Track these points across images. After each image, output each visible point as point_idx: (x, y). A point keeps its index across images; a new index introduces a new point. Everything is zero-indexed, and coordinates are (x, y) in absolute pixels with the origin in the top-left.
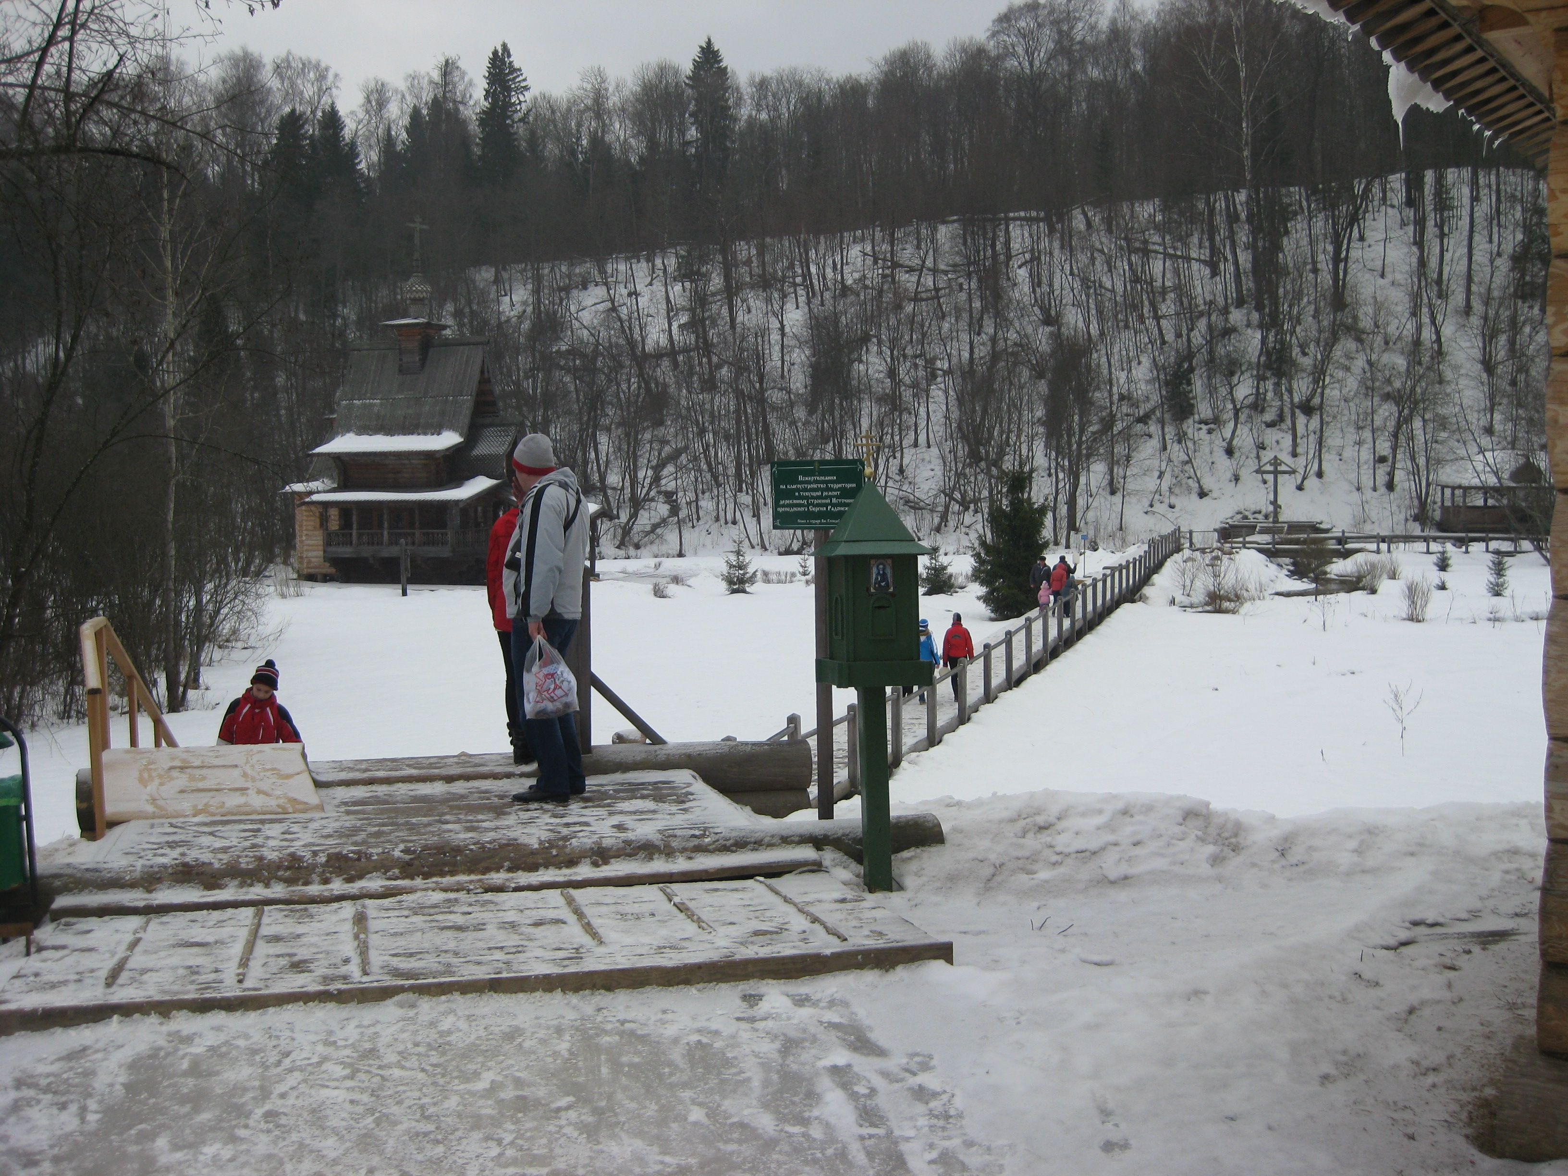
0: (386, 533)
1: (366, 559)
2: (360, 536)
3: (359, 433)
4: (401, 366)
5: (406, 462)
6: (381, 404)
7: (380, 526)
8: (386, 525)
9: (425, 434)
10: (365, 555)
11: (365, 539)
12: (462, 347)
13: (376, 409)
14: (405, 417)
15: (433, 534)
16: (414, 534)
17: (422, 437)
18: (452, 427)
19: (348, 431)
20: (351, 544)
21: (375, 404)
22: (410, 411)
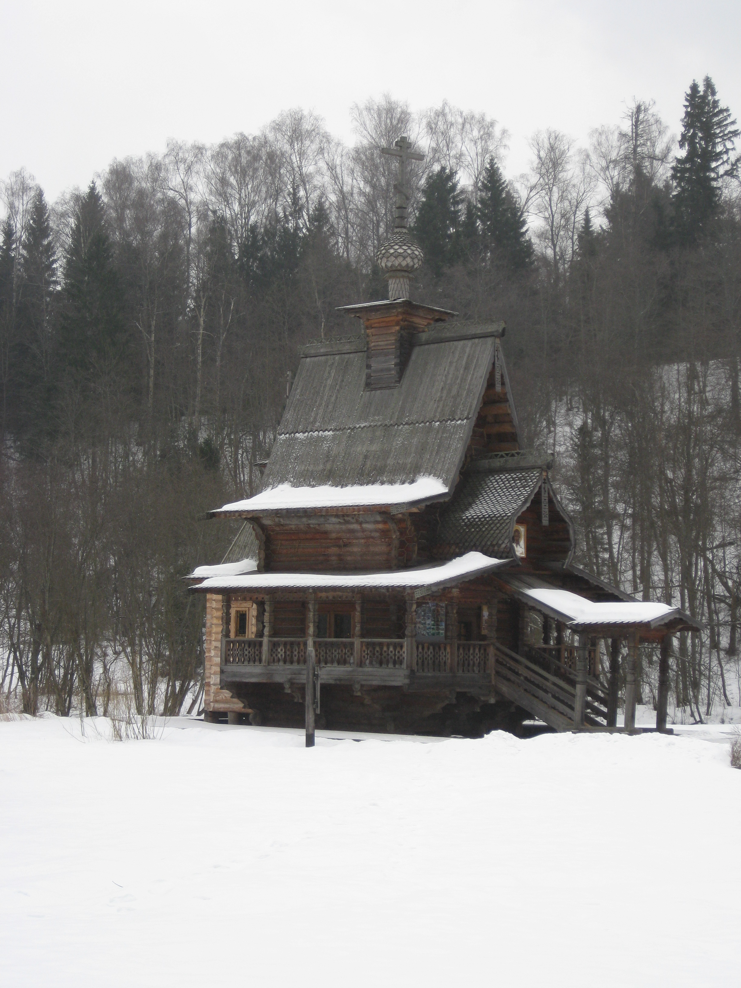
0: (310, 642)
1: (280, 686)
2: (274, 646)
3: (296, 484)
4: (369, 376)
5: (356, 526)
6: (334, 437)
7: (303, 632)
8: (311, 630)
9: (392, 482)
10: (278, 679)
11: (281, 651)
12: (462, 343)
13: (325, 446)
14: (366, 457)
15: (381, 645)
16: (352, 644)
17: (386, 487)
18: (432, 471)
19: (282, 481)
20: (260, 661)
21: (325, 438)
22: (374, 447)
